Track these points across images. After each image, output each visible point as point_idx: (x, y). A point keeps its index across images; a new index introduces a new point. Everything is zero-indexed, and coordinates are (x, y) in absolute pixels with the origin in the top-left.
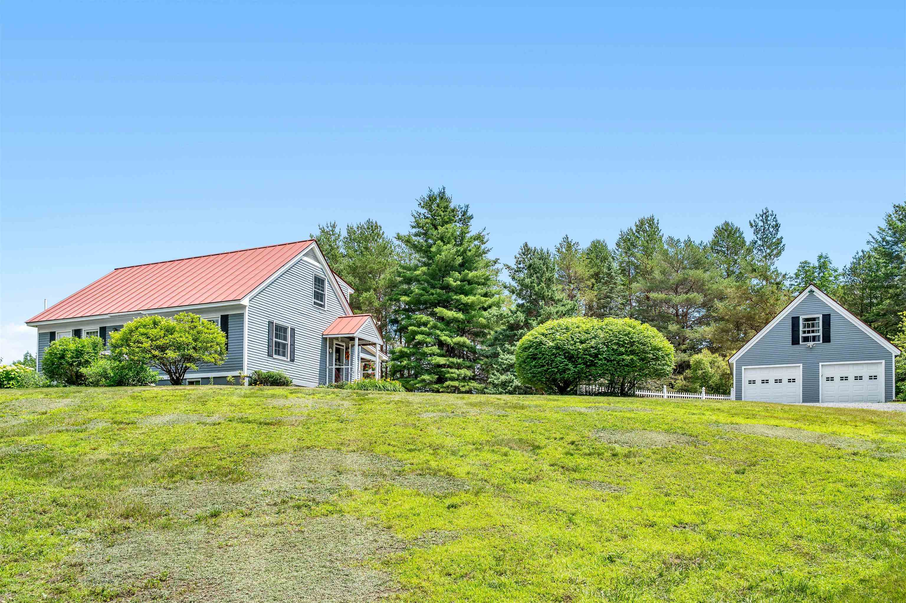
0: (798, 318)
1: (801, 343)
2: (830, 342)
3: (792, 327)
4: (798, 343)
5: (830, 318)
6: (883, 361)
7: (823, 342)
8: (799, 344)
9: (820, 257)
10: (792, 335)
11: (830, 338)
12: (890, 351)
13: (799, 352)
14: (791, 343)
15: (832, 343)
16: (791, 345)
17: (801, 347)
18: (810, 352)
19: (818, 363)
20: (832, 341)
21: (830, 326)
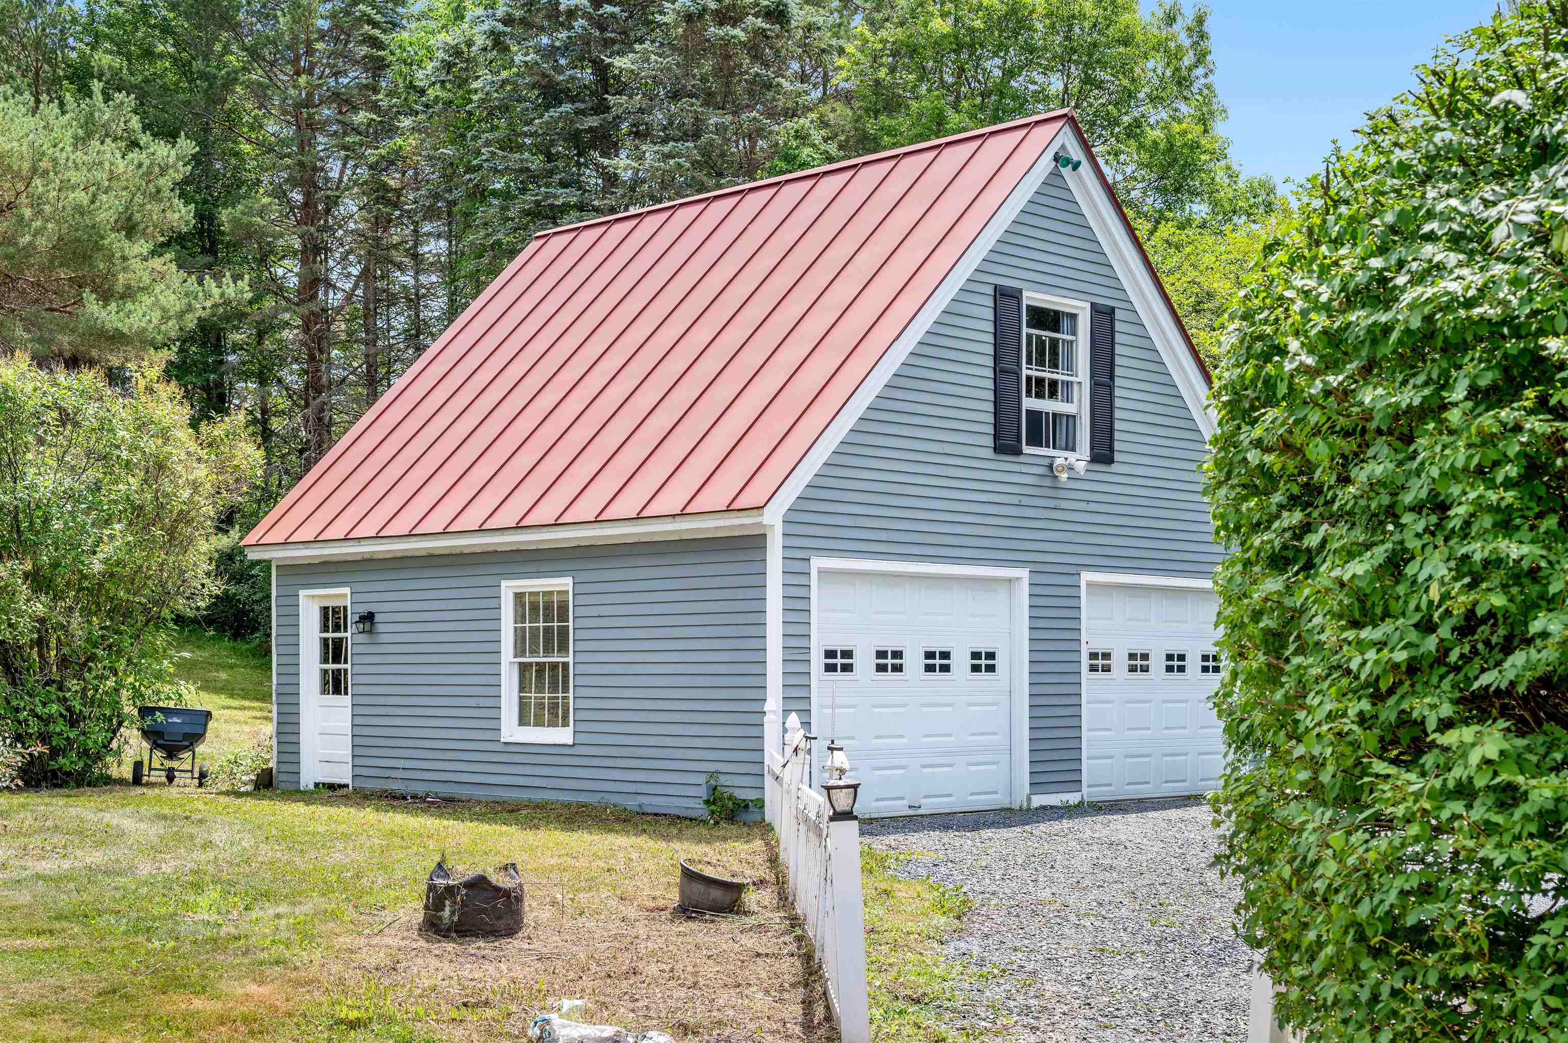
1: (1025, 444)
2: (1112, 460)
4: (1016, 449)
5: (1113, 330)
7: (1092, 459)
8: (1018, 451)
10: (998, 391)
11: (1112, 439)
13: (1015, 500)
14: (989, 441)
15: (1114, 468)
16: (990, 453)
17: (1025, 469)
18: (1052, 503)
19: (1078, 568)
20: (1117, 457)
21: (1112, 377)
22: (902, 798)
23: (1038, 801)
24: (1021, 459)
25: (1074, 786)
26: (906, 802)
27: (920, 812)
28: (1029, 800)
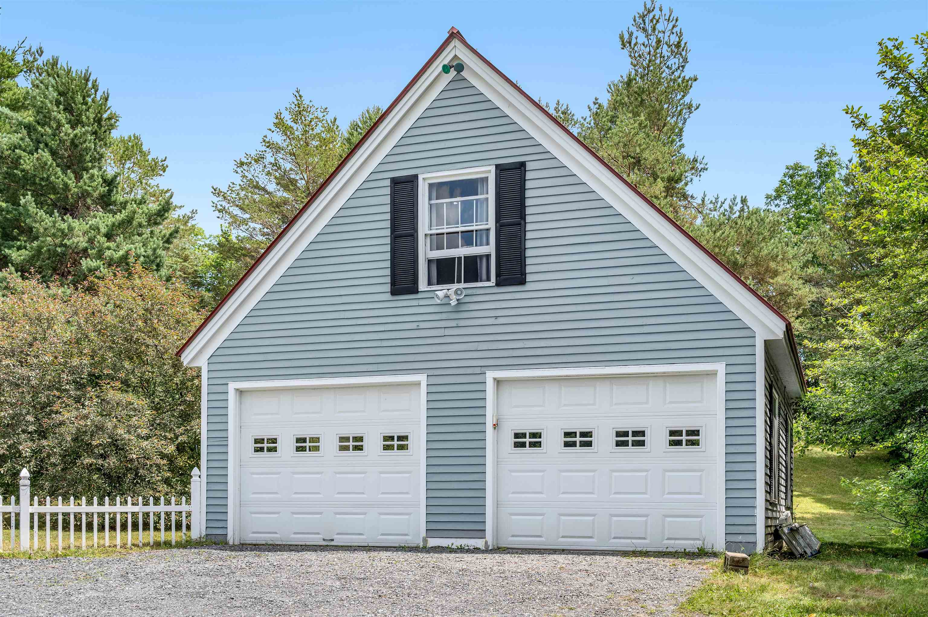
0: (413, 180)
1: (423, 285)
2: (522, 282)
3: (393, 220)
4: (413, 290)
5: (523, 180)
6: (720, 367)
7: (498, 284)
8: (415, 291)
9: (821, 154)
10: (393, 252)
11: (523, 265)
12: (748, 321)
13: (414, 325)
14: (388, 288)
15: (528, 287)
16: (388, 296)
17: (422, 302)
18: (453, 323)
19: (483, 369)
20: (529, 278)
21: (523, 216)
22: (318, 534)
23: (433, 542)
24: (419, 296)
25: (479, 534)
26: (321, 536)
27: (332, 543)
28: (425, 540)
